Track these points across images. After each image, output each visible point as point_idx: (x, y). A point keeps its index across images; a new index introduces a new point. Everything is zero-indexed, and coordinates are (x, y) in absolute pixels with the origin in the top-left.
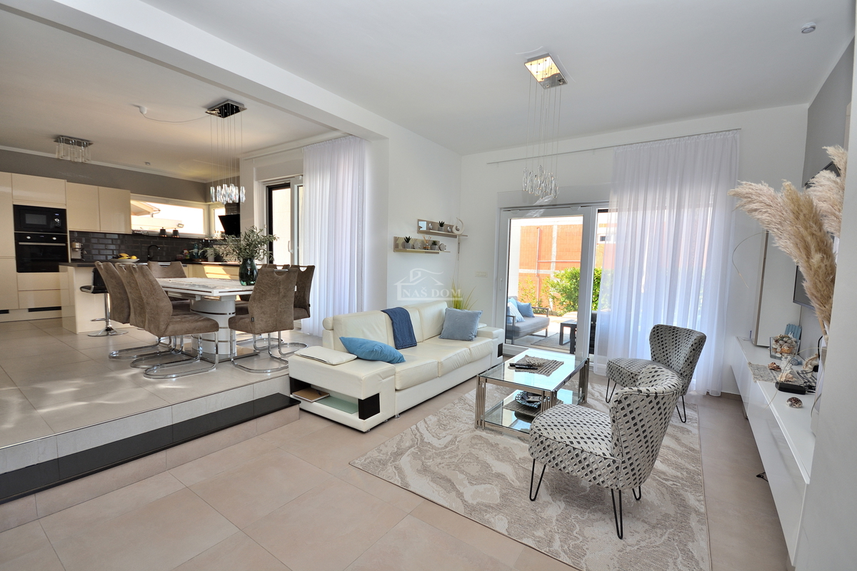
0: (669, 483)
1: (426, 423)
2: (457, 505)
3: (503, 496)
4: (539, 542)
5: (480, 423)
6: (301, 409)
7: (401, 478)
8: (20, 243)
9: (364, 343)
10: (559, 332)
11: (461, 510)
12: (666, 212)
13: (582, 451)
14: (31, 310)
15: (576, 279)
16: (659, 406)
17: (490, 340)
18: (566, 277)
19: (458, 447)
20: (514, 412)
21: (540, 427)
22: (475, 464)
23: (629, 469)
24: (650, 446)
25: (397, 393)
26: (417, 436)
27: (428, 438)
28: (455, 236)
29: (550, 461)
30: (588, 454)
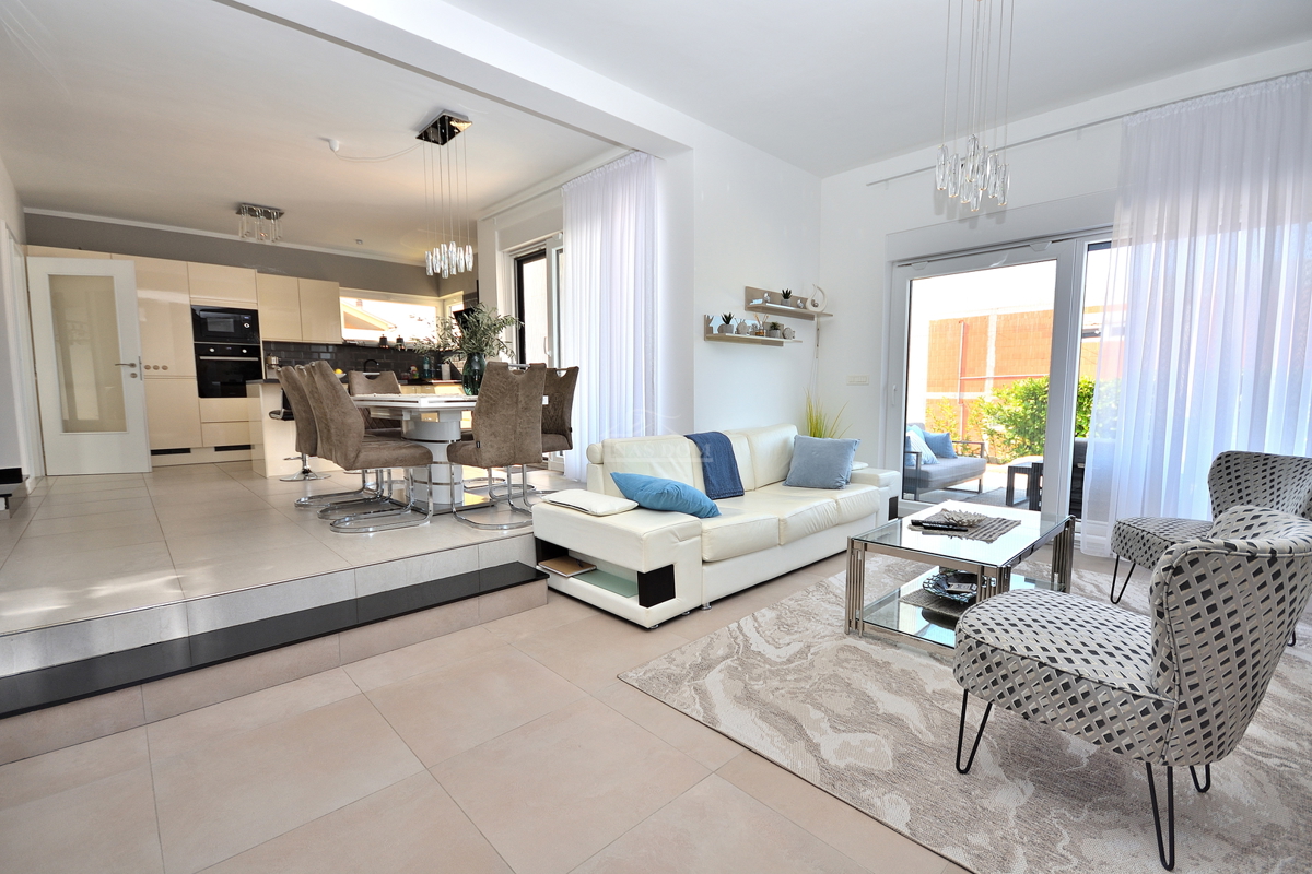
0: (1272, 762)
1: (756, 620)
2: (805, 765)
3: (899, 758)
4: (979, 856)
5: (855, 625)
6: (550, 588)
7: (705, 708)
8: (202, 358)
9: (650, 482)
10: (1005, 486)
11: (814, 774)
12: (1242, 235)
13: (1079, 678)
14: (218, 449)
15: (1036, 399)
16: (1279, 581)
17: (875, 488)
18: (1016, 397)
19: (812, 664)
20: (921, 609)
21: (978, 626)
22: (845, 694)
23: (1196, 722)
24: (1251, 673)
25: (705, 568)
26: (738, 641)
27: (758, 644)
28: (810, 317)
29: (1001, 696)
30: (1094, 686)
